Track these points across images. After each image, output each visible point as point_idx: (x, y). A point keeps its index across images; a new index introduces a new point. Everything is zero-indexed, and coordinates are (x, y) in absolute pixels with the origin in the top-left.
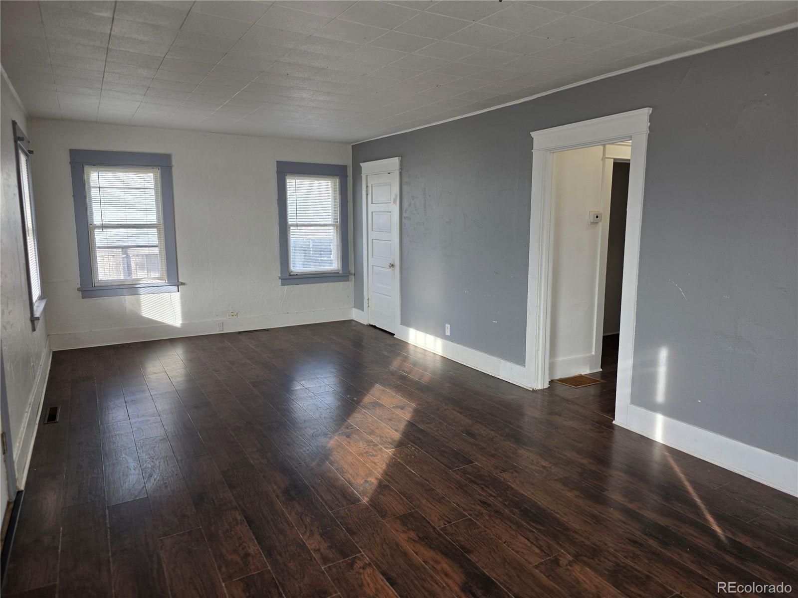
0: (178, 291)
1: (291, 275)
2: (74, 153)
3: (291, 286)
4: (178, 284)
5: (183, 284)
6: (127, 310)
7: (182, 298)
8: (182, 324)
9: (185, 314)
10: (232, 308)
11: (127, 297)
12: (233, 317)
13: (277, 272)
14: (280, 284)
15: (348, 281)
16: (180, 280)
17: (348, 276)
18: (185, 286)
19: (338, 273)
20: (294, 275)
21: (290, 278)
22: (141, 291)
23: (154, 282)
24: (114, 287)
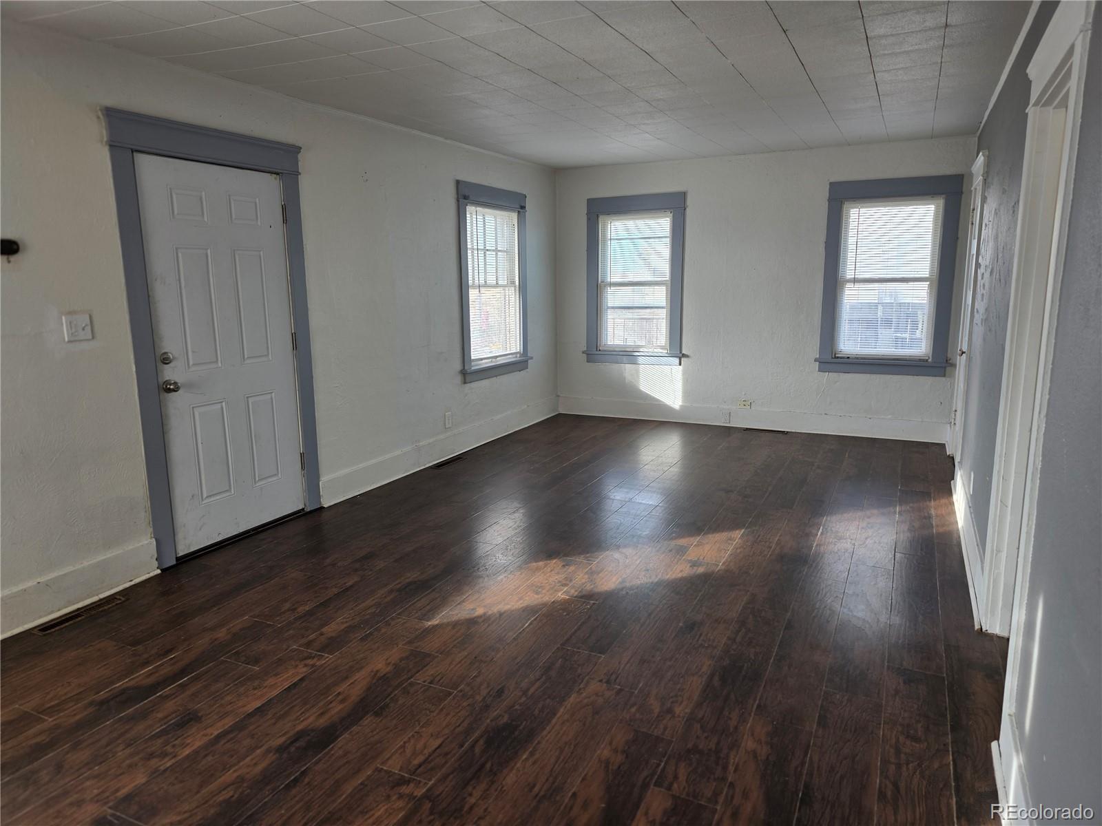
0: (680, 364)
1: (836, 358)
2: (592, 203)
3: (835, 374)
4: (681, 356)
5: (686, 356)
6: (627, 381)
7: (684, 373)
8: (681, 406)
9: (687, 394)
10: (745, 394)
11: (628, 366)
12: (745, 407)
13: (813, 349)
14: (817, 369)
15: (944, 376)
16: (684, 352)
17: (945, 367)
18: (690, 360)
19: (927, 360)
20: (841, 358)
21: (833, 361)
22: (641, 360)
23: (656, 350)
24: (615, 353)
